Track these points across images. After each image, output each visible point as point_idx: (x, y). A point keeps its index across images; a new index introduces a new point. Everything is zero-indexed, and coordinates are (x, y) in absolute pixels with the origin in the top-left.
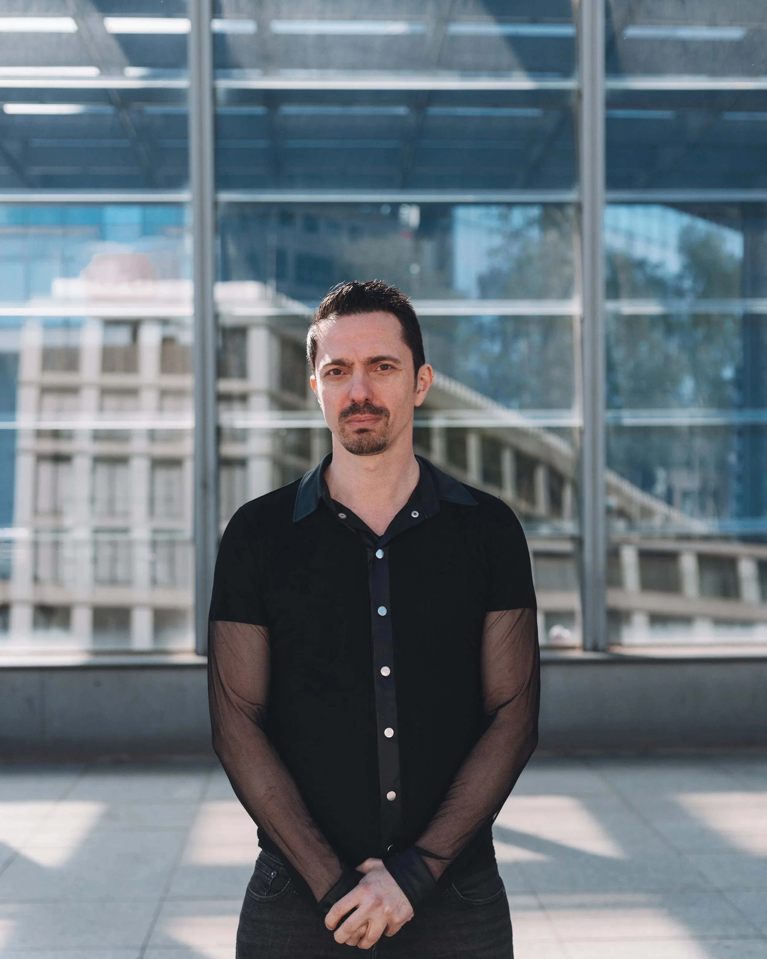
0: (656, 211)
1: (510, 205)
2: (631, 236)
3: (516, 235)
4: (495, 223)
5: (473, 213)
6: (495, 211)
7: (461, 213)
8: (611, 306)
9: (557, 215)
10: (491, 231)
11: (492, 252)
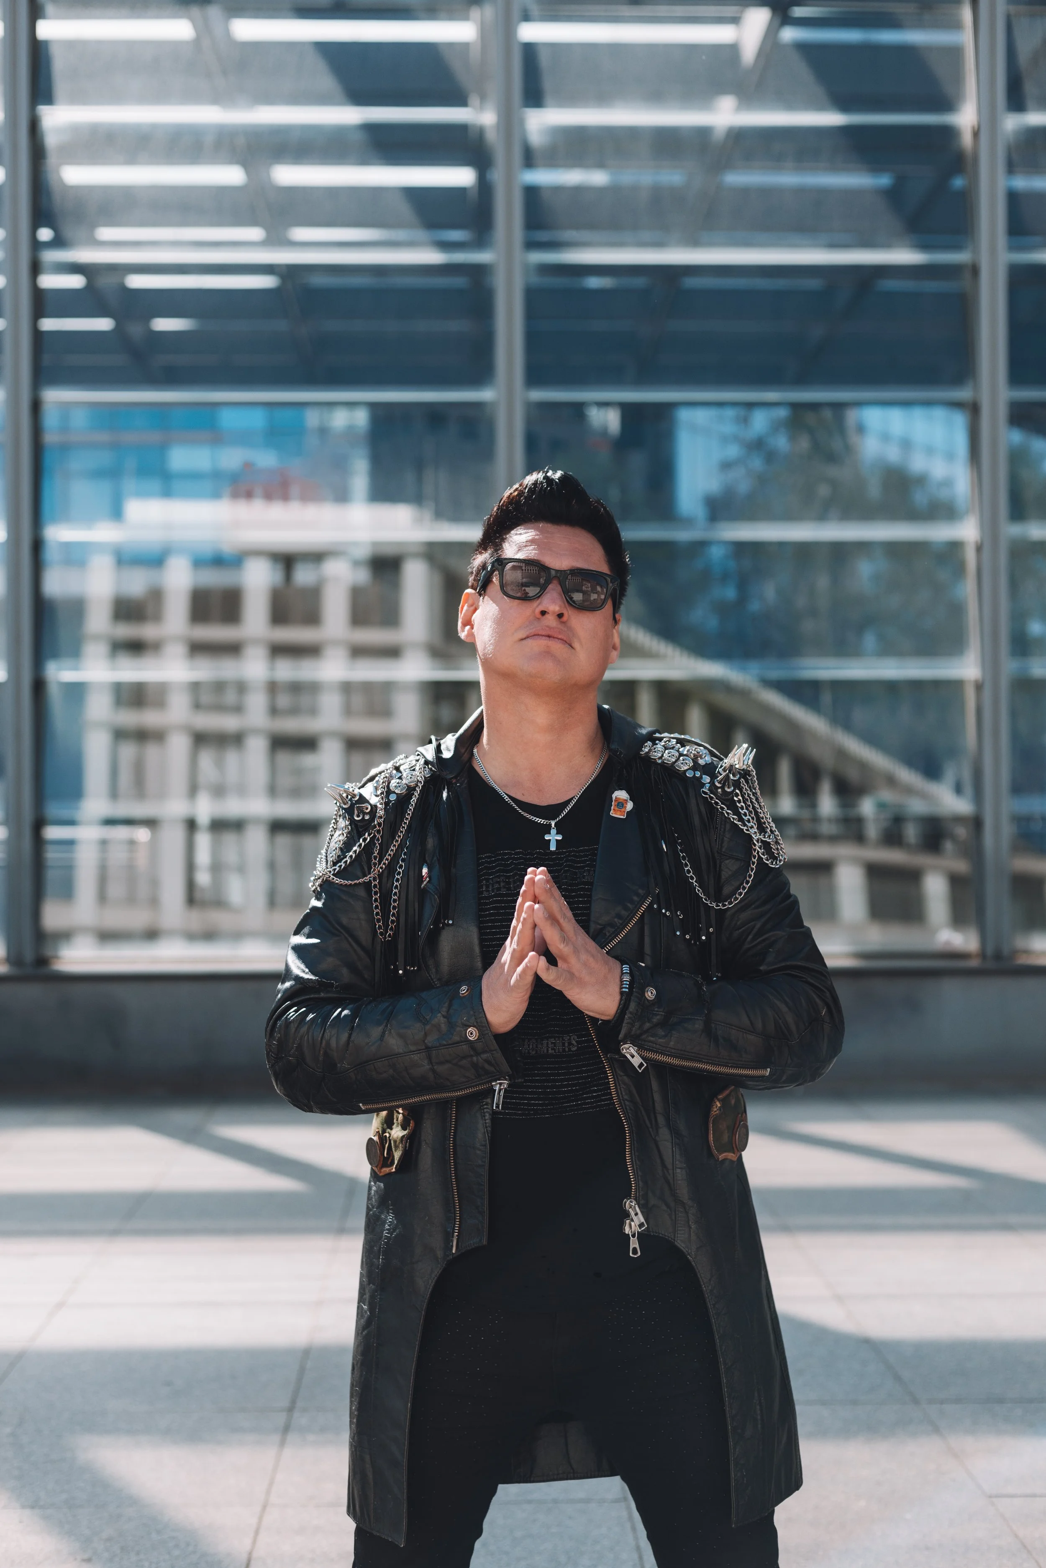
0: (939, 413)
1: (750, 406)
2: (906, 444)
3: (757, 445)
4: (729, 429)
5: (700, 416)
6: (730, 413)
7: (684, 415)
8: (1015, 530)
9: (810, 418)
10: (725, 440)
11: (726, 466)
